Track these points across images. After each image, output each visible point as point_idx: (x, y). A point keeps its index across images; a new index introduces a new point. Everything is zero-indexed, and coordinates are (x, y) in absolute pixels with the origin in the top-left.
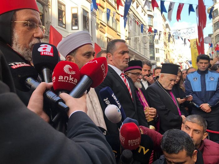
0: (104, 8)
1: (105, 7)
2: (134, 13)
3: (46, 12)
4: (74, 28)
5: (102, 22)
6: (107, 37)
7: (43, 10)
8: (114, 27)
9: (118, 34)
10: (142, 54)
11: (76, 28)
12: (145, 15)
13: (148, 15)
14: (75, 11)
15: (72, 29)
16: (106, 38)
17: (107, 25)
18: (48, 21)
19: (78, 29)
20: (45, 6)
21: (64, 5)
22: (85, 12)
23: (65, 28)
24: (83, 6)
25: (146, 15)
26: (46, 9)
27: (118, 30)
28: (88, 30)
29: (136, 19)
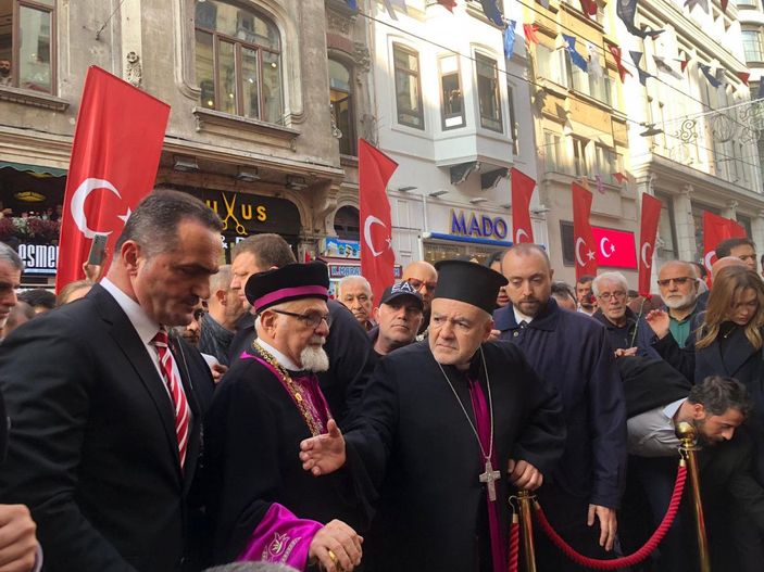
0: (554, 36)
1: (559, 30)
2: (678, 29)
3: (360, 85)
4: (450, 122)
5: (550, 86)
6: (572, 135)
7: (351, 83)
8: (599, 97)
9: (613, 119)
10: (724, 177)
11: (458, 120)
12: (727, 28)
13: (742, 24)
14: (449, 67)
15: (444, 128)
16: (570, 138)
17: (570, 92)
18: (365, 116)
19: (464, 125)
20: (356, 70)
21: (416, 54)
22: (484, 63)
23: (421, 127)
24: (479, 45)
25: (736, 27)
26: (359, 78)
27: (615, 105)
28: (500, 121)
29: (690, 48)
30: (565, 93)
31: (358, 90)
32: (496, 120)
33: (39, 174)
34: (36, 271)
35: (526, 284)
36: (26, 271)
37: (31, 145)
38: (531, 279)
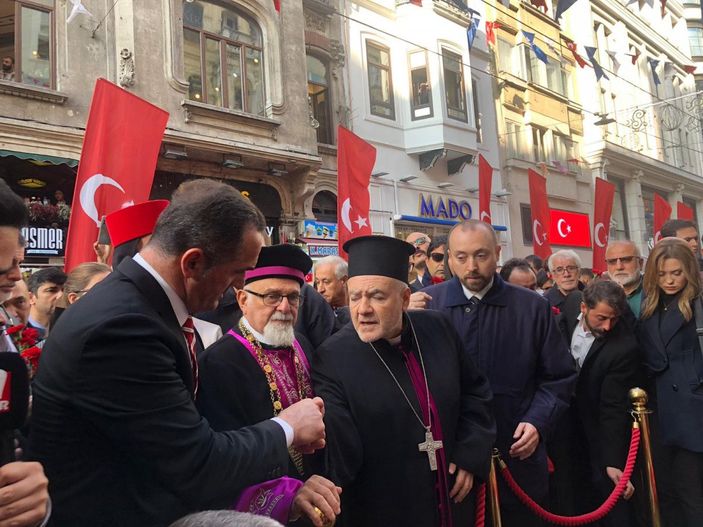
0: (514, 33)
1: (519, 27)
2: (628, 26)
3: (336, 79)
4: (419, 113)
5: (510, 80)
6: (531, 124)
7: (327, 77)
8: (556, 89)
9: (569, 109)
10: (672, 163)
11: (426, 111)
12: (674, 25)
13: (688, 21)
14: (418, 62)
15: (414, 118)
16: (530, 127)
17: (529, 85)
18: (340, 107)
19: (431, 115)
20: (332, 65)
21: (387, 50)
22: (450, 58)
23: (392, 117)
24: (446, 41)
25: (682, 24)
26: (335, 72)
27: (571, 96)
28: (465, 112)
29: (640, 44)
30: (525, 85)
31: (334, 83)
32: (461, 111)
33: (40, 162)
34: (38, 251)
35: (471, 259)
36: (29, 252)
37: (34, 136)
38: (476, 254)
